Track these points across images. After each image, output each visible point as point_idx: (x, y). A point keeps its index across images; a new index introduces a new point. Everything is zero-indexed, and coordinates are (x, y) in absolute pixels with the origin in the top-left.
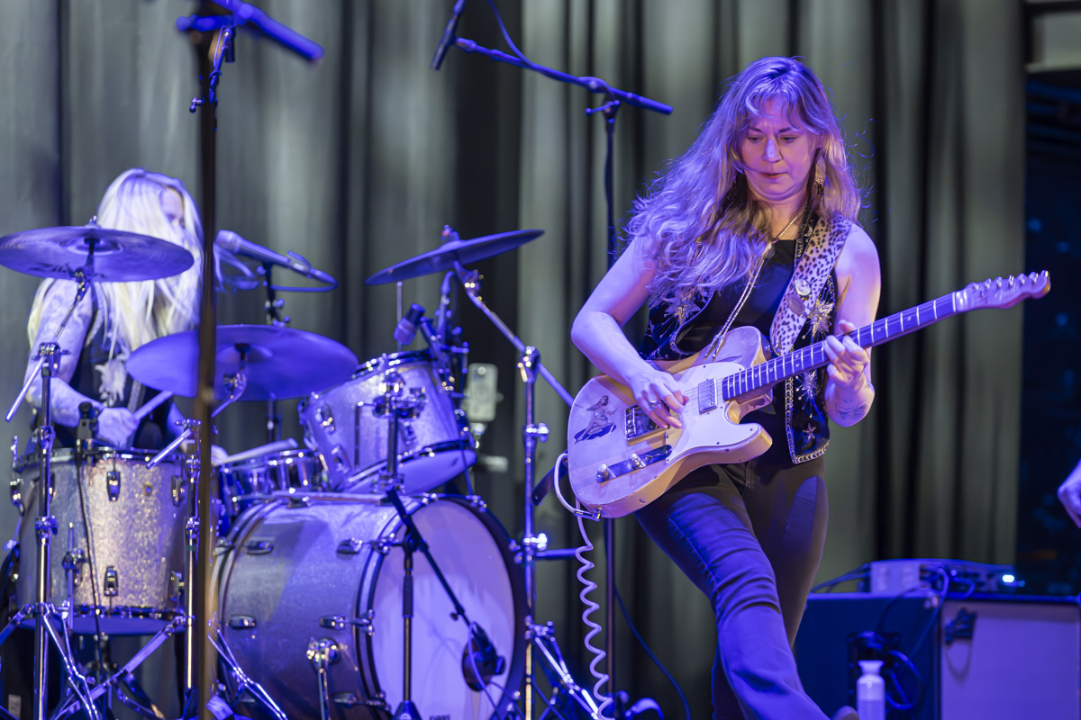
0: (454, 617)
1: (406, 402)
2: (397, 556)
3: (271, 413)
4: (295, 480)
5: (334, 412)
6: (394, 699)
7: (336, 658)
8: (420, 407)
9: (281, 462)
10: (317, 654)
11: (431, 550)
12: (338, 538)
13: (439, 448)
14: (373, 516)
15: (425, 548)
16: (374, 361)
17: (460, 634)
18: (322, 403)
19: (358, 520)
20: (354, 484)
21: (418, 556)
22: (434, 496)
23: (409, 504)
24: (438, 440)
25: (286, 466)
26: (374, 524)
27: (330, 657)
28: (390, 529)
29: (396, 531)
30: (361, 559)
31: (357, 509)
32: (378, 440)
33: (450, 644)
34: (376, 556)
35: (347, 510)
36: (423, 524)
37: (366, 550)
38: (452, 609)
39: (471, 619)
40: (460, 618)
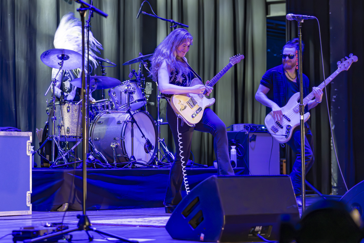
0: (142, 137)
1: (131, 91)
2: (130, 124)
3: (103, 94)
4: (108, 108)
5: (116, 93)
6: (130, 155)
7: (117, 146)
8: (134, 92)
9: (105, 104)
10: (113, 145)
11: (137, 123)
12: (117, 120)
13: (139, 101)
14: (124, 116)
15: (136, 122)
16: (124, 82)
17: (144, 141)
18: (113, 91)
19: (121, 116)
20: (120, 109)
21: (134, 124)
22: (138, 111)
23: (132, 113)
24: (138, 99)
25: (106, 105)
26: (125, 117)
27: (116, 146)
28: (128, 118)
29: (129, 119)
30: (122, 125)
31: (121, 114)
32: (125, 99)
33: (142, 143)
34: (125, 124)
35: (119, 114)
36: (135, 117)
37: (123, 123)
38: (142, 136)
39: (146, 138)
40: (144, 137)
